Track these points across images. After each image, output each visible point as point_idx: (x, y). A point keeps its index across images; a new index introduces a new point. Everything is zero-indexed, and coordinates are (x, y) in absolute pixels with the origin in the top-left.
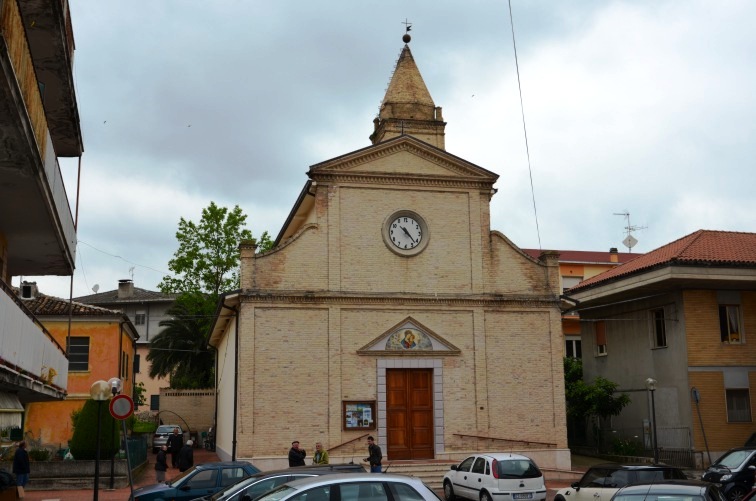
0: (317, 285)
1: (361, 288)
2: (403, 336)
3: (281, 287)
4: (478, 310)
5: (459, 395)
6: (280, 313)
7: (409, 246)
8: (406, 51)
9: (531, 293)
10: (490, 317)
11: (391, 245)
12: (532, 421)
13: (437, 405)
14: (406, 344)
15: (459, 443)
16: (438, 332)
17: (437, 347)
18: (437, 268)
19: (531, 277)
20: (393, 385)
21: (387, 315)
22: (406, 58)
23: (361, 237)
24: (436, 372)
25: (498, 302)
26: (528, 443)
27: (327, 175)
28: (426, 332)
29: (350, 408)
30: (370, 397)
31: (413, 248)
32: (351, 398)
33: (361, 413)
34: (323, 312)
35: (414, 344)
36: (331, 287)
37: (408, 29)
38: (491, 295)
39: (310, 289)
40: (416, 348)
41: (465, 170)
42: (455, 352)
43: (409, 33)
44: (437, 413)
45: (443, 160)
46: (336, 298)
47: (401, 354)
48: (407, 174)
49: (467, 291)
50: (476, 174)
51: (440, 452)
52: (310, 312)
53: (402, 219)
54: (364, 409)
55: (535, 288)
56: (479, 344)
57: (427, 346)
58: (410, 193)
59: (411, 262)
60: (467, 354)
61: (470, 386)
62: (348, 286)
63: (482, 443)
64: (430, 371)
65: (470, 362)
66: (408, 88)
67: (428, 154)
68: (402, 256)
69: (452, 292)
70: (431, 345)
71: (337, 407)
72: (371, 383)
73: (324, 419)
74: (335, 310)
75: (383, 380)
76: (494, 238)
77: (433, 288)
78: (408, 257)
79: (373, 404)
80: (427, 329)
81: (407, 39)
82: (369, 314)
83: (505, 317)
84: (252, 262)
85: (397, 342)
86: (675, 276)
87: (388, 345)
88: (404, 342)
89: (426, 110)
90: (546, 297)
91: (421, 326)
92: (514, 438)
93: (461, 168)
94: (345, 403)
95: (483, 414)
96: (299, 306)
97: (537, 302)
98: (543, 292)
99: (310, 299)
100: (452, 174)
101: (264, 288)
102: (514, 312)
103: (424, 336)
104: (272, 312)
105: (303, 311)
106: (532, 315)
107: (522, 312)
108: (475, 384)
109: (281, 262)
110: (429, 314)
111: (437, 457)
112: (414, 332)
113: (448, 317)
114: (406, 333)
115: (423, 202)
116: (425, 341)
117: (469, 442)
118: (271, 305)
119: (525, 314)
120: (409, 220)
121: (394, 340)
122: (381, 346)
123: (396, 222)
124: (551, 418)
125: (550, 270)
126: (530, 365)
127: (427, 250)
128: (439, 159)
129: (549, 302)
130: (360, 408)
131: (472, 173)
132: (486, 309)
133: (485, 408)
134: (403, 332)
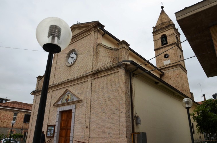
1: (58, 82)
2: (66, 97)
4: (90, 80)
5: (80, 121)
7: (73, 62)
10: (94, 81)
11: (67, 64)
12: (109, 134)
13: (72, 126)
14: (67, 100)
17: (75, 99)
18: (79, 67)
19: (112, 57)
20: (63, 118)
21: (64, 89)
23: (61, 64)
24: (73, 111)
25: (97, 74)
29: (49, 128)
32: (51, 124)
33: (51, 130)
34: (49, 93)
40: (69, 101)
42: (81, 101)
46: (51, 87)
53: (72, 54)
55: (113, 61)
56: (89, 95)
57: (72, 100)
58: (74, 43)
60: (84, 100)
65: (85, 104)
68: (69, 67)
69: (82, 75)
71: (46, 128)
74: (51, 92)
75: (58, 116)
76: (98, 47)
78: (71, 66)
81: (162, 7)
82: (59, 91)
83: (100, 80)
84: (38, 82)
85: (64, 101)
87: (62, 102)
94: (48, 126)
95: (87, 130)
97: (112, 68)
101: (39, 89)
102: (104, 76)
103: (72, 96)
104: (39, 96)
107: (107, 75)
108: (86, 115)
110: (74, 86)
112: (69, 95)
113: (80, 86)
115: (77, 45)
116: (72, 98)
118: (39, 94)
119: (108, 76)
120: (74, 53)
121: (64, 99)
122: (60, 103)
123: (70, 55)
124: (118, 132)
126: (110, 102)
130: (52, 128)
132: (92, 78)
133: (88, 127)
134: (66, 95)
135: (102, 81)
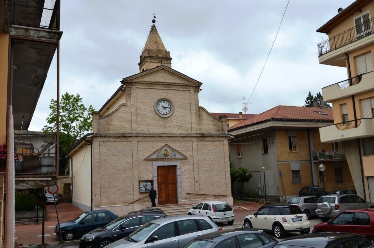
0: (126, 130)
1: (146, 132)
2: (164, 152)
3: (111, 132)
4: (195, 140)
5: (187, 176)
6: (111, 143)
7: (165, 114)
8: (154, 27)
9: (216, 133)
10: (200, 143)
11: (158, 113)
12: (217, 186)
13: (178, 181)
14: (165, 155)
15: (188, 196)
16: (178, 150)
17: (178, 156)
18: (177, 123)
19: (216, 126)
20: (160, 173)
21: (157, 143)
22: (154, 30)
23: (145, 110)
24: (178, 167)
25: (203, 137)
26: (216, 195)
27: (130, 83)
28: (173, 150)
29: (142, 183)
30: (150, 178)
31: (167, 114)
32: (142, 179)
33: (147, 185)
34: (129, 142)
35: (168, 155)
36: (133, 132)
37: (155, 17)
38: (200, 134)
39: (124, 132)
40: (169, 157)
41: (188, 81)
42: (186, 158)
43: (155, 19)
44: (179, 184)
45: (179, 76)
46: (135, 136)
47: (163, 160)
48: (164, 82)
49: (190, 132)
50: (193, 83)
51: (180, 201)
52: (124, 143)
53: (162, 102)
54: (148, 184)
55: (218, 130)
56: (195, 155)
57: (174, 156)
58: (166, 90)
59: (166, 120)
60: (190, 159)
61: (192, 173)
62: (140, 131)
63: (197, 196)
64: (175, 166)
65: (192, 162)
66: (155, 43)
67: (173, 74)
68: (163, 118)
69: (184, 133)
70: (175, 156)
71: (137, 183)
72: (150, 173)
73: (131, 188)
74: (135, 142)
75: (156, 171)
76: (200, 110)
77: (176, 131)
78: (165, 118)
79: (152, 182)
80: (174, 149)
81: (154, 21)
82: (149, 142)
83: (206, 143)
84: (98, 121)
85: (161, 155)
86: (273, 125)
87: (157, 156)
88: (164, 155)
89: (163, 53)
90: (222, 134)
91: (172, 147)
92: (210, 193)
93: (187, 80)
94: (140, 182)
95: (197, 184)
96: (119, 140)
97: (218, 136)
98: (221, 133)
99: (124, 137)
100: (183, 82)
101: (103, 132)
102: (209, 141)
103: (173, 152)
104: (107, 142)
105: (121, 142)
106: (216, 142)
107: (212, 141)
108: (194, 172)
109: (111, 121)
110: (175, 143)
111: (179, 203)
112: (168, 150)
113: (182, 143)
114: (165, 151)
115: (171, 94)
116: (173, 154)
117: (192, 196)
118: (106, 140)
120: (165, 102)
121: (160, 154)
122: (155, 157)
123: (160, 103)
124: (225, 185)
125: (223, 123)
126: (216, 163)
127: (173, 115)
128: (178, 76)
129: (223, 137)
130: (146, 183)
131: (191, 82)
132: (198, 140)
133: (198, 181)
134: (164, 150)
135: (208, 145)
